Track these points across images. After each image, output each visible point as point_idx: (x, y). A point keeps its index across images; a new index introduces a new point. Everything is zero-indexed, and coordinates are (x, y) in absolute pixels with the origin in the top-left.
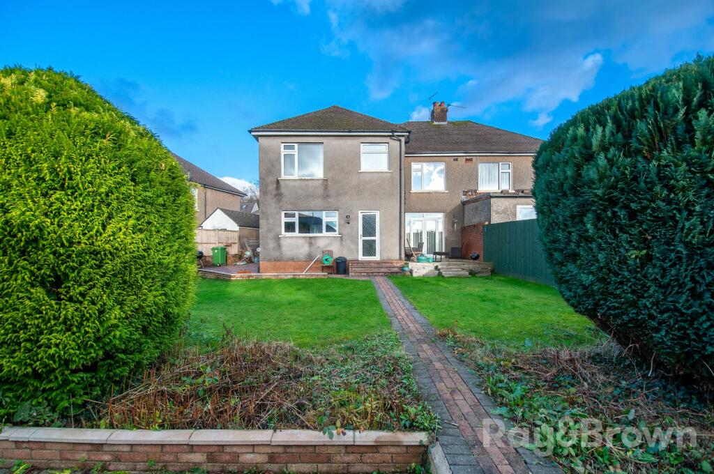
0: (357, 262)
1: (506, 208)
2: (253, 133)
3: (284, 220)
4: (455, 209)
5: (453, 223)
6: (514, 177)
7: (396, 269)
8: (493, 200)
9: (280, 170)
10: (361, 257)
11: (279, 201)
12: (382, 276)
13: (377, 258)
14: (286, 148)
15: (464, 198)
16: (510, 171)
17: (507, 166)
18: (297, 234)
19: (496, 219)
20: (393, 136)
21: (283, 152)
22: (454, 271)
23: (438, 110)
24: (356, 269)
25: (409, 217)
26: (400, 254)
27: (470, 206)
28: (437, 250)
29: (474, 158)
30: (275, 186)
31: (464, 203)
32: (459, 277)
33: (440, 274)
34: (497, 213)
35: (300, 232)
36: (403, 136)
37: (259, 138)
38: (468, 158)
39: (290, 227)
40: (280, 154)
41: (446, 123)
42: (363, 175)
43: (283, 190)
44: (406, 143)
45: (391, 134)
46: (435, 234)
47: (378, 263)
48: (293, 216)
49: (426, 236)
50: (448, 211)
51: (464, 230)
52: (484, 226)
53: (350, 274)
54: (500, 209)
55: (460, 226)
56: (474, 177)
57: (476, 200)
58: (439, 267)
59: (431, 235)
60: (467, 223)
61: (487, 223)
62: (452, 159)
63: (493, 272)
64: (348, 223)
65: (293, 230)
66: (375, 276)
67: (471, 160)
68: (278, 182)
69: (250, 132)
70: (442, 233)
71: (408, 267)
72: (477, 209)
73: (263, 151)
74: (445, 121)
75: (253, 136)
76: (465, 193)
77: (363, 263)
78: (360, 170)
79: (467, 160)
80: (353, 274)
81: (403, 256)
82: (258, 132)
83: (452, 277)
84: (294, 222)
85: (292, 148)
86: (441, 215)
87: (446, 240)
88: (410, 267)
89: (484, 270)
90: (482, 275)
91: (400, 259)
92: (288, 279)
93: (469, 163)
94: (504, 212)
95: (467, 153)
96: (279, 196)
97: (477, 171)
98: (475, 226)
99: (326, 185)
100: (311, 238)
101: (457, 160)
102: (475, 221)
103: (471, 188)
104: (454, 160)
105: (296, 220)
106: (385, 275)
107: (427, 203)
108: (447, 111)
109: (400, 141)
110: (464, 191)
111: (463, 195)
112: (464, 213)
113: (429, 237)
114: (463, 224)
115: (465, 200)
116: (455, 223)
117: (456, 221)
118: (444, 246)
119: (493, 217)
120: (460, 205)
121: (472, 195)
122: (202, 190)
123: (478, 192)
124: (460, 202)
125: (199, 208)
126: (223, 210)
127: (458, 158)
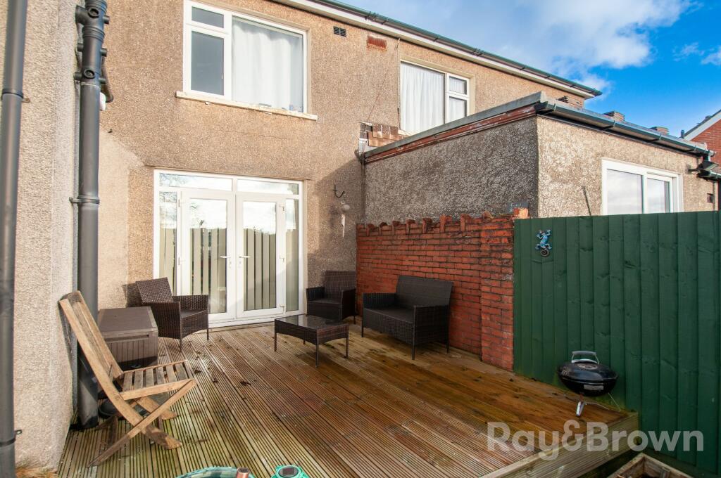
1: (578, 163)
4: (337, 171)
5: (334, 212)
15: (364, 146)
16: (466, 97)
17: (461, 85)
25: (161, 181)
29: (390, 43)
31: (364, 159)
34: (555, 176)
46: (273, 238)
49: (241, 252)
50: (318, 177)
51: (366, 235)
54: (564, 164)
55: (355, 223)
56: (388, 93)
59: (260, 245)
60: (377, 213)
67: (382, 44)
70: (297, 237)
76: (368, 131)
79: (370, 42)
86: (292, 188)
87: (312, 261)
93: (377, 52)
94: (575, 173)
95: (370, 20)
97: (397, 80)
101: (343, 33)
103: (381, 121)
104: (336, 32)
110: (364, 126)
111: (362, 136)
112: (364, 185)
113: (251, 257)
114: (364, 216)
115: (367, 149)
116: (344, 212)
117: (347, 207)
118: (303, 286)
119: (546, 193)
120: (350, 164)
121: (386, 139)
123: (399, 132)
124: (353, 156)
127: (347, 28)
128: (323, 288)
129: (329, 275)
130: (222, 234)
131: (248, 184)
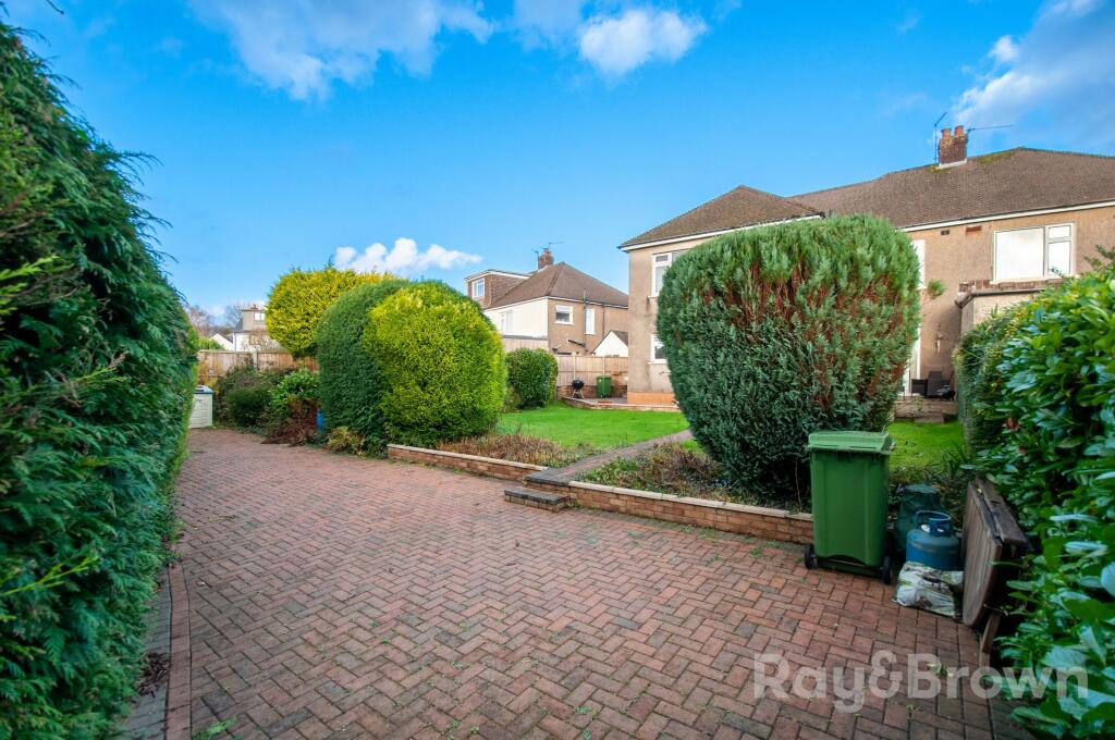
2: (622, 249)
4: (941, 315)
5: (937, 340)
6: (1080, 247)
8: (978, 301)
11: (650, 322)
14: (658, 259)
16: (1070, 238)
21: (655, 265)
23: (947, 143)
29: (985, 226)
30: (645, 304)
31: (961, 305)
37: (630, 253)
38: (971, 226)
40: (651, 268)
41: (965, 161)
43: (654, 310)
50: (929, 319)
55: (951, 344)
56: (986, 256)
62: (939, 232)
67: (978, 229)
68: (648, 300)
73: (632, 266)
74: (961, 158)
75: (623, 251)
76: (963, 287)
79: (968, 230)
82: (630, 247)
85: (665, 258)
87: (924, 367)
93: (975, 235)
95: (966, 219)
96: (648, 315)
101: (948, 232)
103: (976, 278)
104: (943, 233)
110: (961, 285)
111: (961, 291)
112: (960, 320)
116: (940, 339)
117: (941, 336)
120: (951, 308)
121: (979, 289)
122: (600, 310)
123: (991, 283)
124: (953, 303)
125: (596, 331)
126: (616, 332)
127: (950, 229)
129: (932, 373)
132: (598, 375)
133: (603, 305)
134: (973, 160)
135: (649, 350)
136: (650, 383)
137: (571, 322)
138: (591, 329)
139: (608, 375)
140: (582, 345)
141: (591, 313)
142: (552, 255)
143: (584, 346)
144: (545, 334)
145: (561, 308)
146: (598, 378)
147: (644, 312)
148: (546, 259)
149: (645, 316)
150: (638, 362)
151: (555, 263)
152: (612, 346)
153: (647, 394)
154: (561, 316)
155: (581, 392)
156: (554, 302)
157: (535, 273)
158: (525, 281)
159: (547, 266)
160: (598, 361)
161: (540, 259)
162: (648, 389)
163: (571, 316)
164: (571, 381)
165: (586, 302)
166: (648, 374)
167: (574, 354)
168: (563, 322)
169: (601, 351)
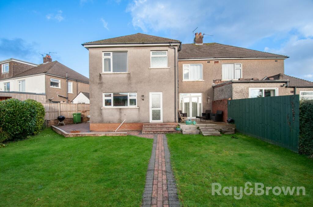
0: (148, 123)
1: (242, 90)
2: (85, 46)
3: (104, 98)
4: (208, 90)
5: (208, 99)
6: (243, 71)
7: (172, 129)
8: (234, 85)
9: (101, 68)
10: (151, 121)
11: (102, 87)
12: (163, 133)
13: (161, 121)
14: (105, 54)
15: (214, 84)
16: (241, 68)
17: (239, 65)
18: (112, 106)
19: (236, 97)
20: (170, 46)
21: (104, 57)
22: (210, 131)
23: (198, 37)
24: (147, 129)
25: (181, 95)
26: (175, 119)
27: (218, 89)
28: (198, 115)
29: (220, 61)
30: (99, 77)
31: (214, 87)
32: (214, 135)
33: (200, 133)
34: (236, 92)
35: (114, 105)
36: (176, 46)
37: (89, 49)
38: (216, 61)
39: (108, 103)
40: (101, 59)
41: (202, 44)
42: (152, 70)
43: (103, 80)
44: (179, 51)
45: (169, 44)
46: (197, 104)
47: (161, 124)
48: (110, 96)
50: (205, 92)
51: (214, 103)
52: (228, 101)
53: (143, 132)
54: (239, 90)
55: (211, 101)
56: (219, 72)
57: (222, 85)
58: (200, 128)
59: (195, 105)
60: (216, 99)
61: (230, 99)
63: (236, 131)
64: (143, 100)
65: (110, 104)
66: (159, 133)
67: (218, 62)
68: (100, 75)
69: (83, 45)
70: (201, 104)
71: (180, 128)
72: (222, 90)
73: (91, 56)
74: (202, 43)
75: (85, 47)
76: (214, 81)
77: (152, 124)
78: (150, 67)
80: (144, 132)
81: (177, 120)
82: (89, 46)
83: (209, 136)
84: (111, 100)
85: (109, 55)
86: (200, 94)
88: (181, 128)
89: (230, 130)
90: (229, 133)
91: (175, 122)
92: (101, 137)
93: (217, 64)
94: (241, 91)
95: (215, 58)
96: (101, 83)
97: (221, 68)
98: (221, 100)
99: (129, 77)
100: (120, 109)
101: (209, 62)
102: (222, 97)
103: (218, 78)
104: (208, 62)
105: (112, 98)
106: (165, 133)
107: (192, 88)
108: (203, 37)
109: (175, 49)
110: (214, 80)
111: (213, 82)
112: (214, 93)
113: (193, 107)
114: (214, 99)
115: (214, 85)
116: (209, 99)
117: (209, 98)
118: (202, 112)
119: (234, 95)
120: (211, 88)
121: (219, 82)
122: (75, 83)
123: (222, 80)
124: (211, 87)
125: (73, 92)
126: (83, 93)
127: (210, 61)
128: (205, 113)
129: (206, 111)
130: (189, 103)
131: (193, 94)
132: (74, 112)
133: (77, 81)
134: (204, 44)
135: (102, 102)
136: (102, 118)
137: (60, 87)
138: (71, 91)
139: (79, 112)
140: (67, 98)
141: (71, 84)
142: (51, 58)
143: (68, 99)
144: (44, 92)
145: (52, 80)
146: (74, 114)
147: (98, 81)
148: (47, 59)
149: (99, 83)
150: (96, 108)
151: (52, 61)
152: (81, 98)
153: (101, 124)
154: (53, 84)
155: (63, 122)
156: (49, 77)
157: (41, 64)
158: (36, 67)
159: (48, 62)
160: (74, 106)
161: (44, 59)
162: (102, 122)
163: (60, 84)
164: (57, 117)
165: (68, 79)
166: (101, 114)
167: (62, 102)
168: (55, 87)
169: (76, 101)
